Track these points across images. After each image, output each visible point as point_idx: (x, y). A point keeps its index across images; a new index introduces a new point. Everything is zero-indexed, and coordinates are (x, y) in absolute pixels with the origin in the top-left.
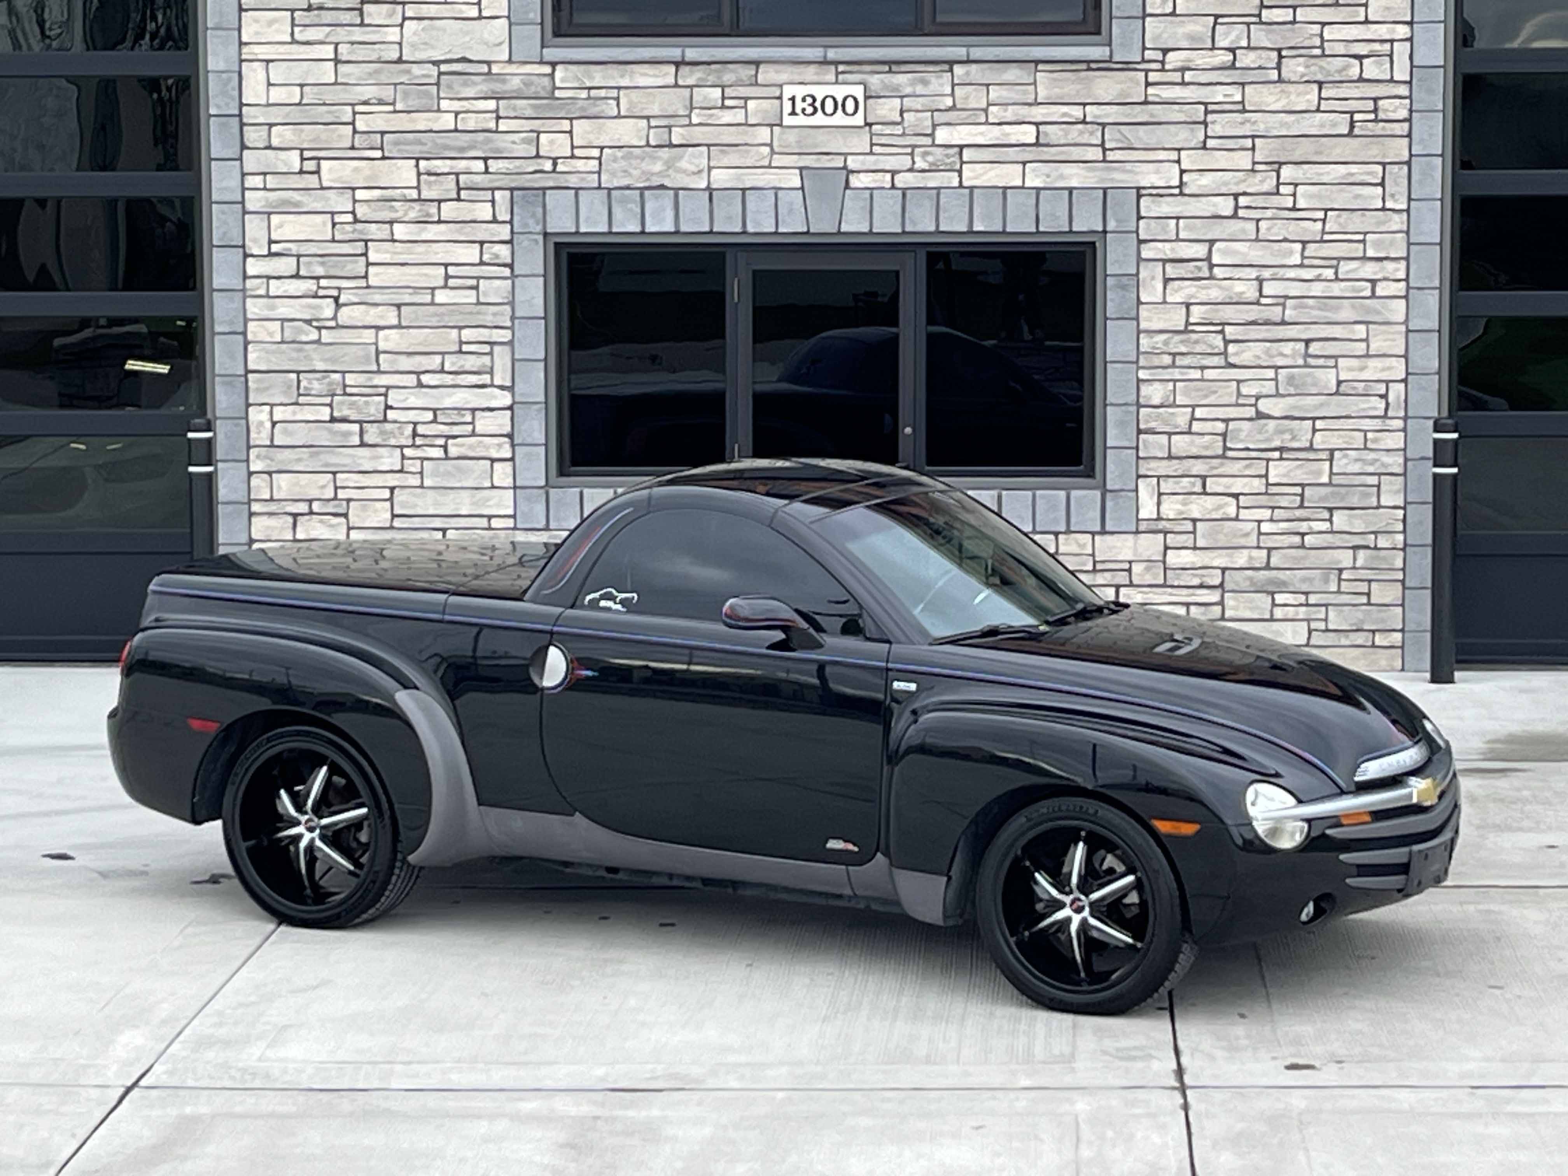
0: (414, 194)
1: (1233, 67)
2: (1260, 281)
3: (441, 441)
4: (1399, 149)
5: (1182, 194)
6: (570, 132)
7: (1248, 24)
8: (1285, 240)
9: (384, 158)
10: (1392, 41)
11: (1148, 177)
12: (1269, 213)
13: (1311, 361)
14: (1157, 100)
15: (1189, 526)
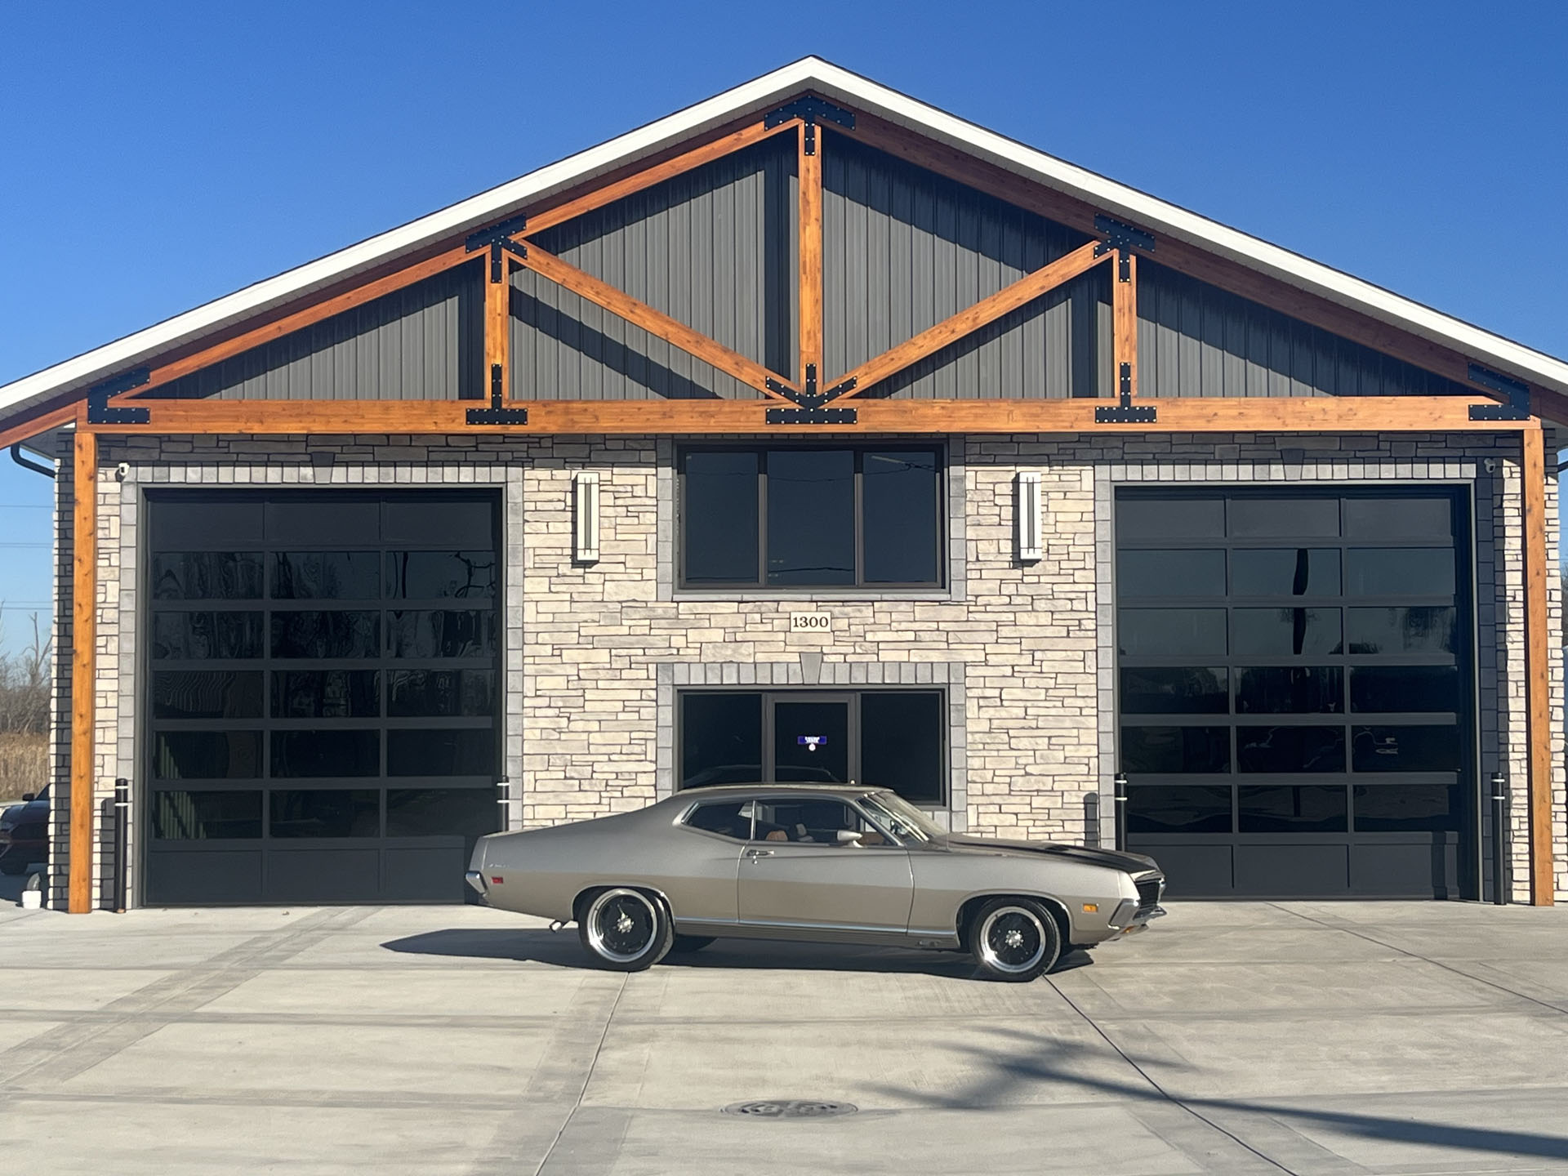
0: (608, 666)
1: (1010, 604)
2: (1026, 708)
3: (620, 789)
4: (1092, 644)
5: (986, 665)
6: (686, 635)
7: (1017, 584)
8: (1038, 688)
9: (594, 648)
10: (1086, 592)
11: (969, 657)
12: (1029, 675)
13: (1051, 747)
14: (974, 620)
15: (993, 829)
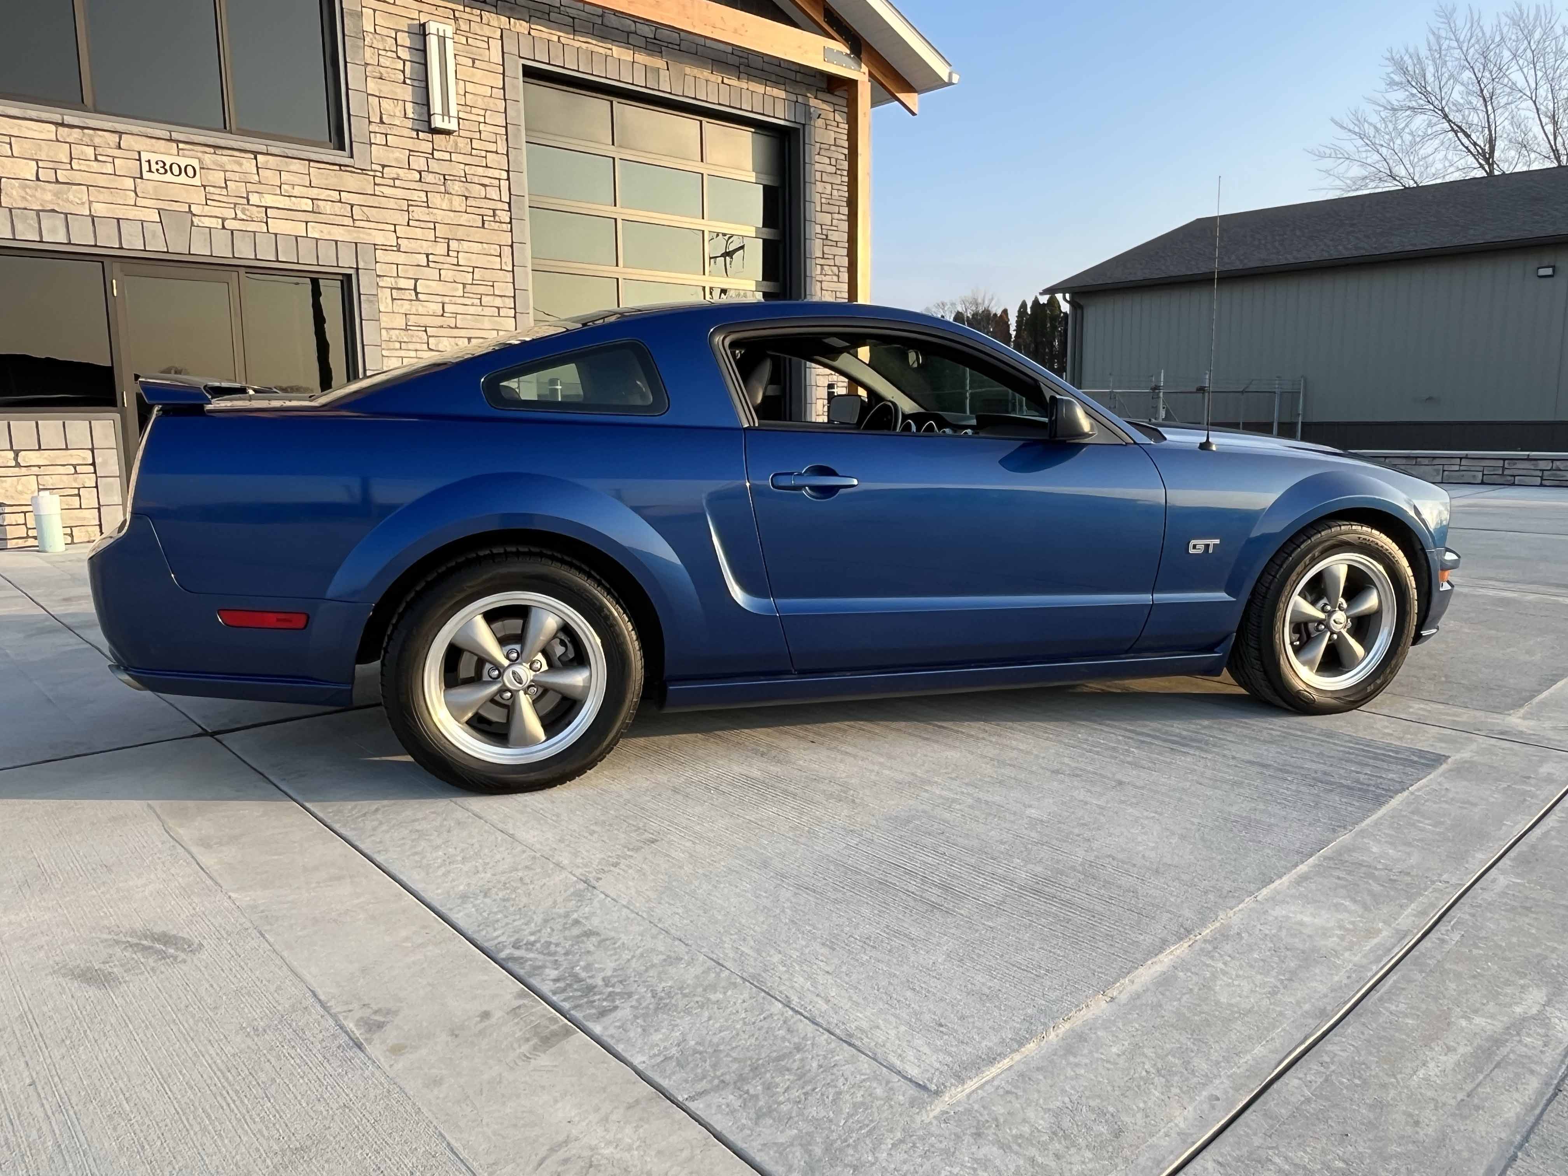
1: (421, 181)
2: (443, 304)
4: (506, 239)
5: (399, 251)
7: (427, 158)
8: (455, 282)
10: (499, 179)
11: (379, 238)
12: (446, 266)
14: (381, 194)
